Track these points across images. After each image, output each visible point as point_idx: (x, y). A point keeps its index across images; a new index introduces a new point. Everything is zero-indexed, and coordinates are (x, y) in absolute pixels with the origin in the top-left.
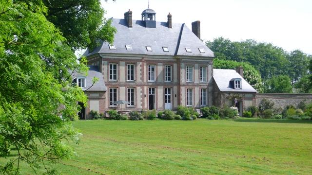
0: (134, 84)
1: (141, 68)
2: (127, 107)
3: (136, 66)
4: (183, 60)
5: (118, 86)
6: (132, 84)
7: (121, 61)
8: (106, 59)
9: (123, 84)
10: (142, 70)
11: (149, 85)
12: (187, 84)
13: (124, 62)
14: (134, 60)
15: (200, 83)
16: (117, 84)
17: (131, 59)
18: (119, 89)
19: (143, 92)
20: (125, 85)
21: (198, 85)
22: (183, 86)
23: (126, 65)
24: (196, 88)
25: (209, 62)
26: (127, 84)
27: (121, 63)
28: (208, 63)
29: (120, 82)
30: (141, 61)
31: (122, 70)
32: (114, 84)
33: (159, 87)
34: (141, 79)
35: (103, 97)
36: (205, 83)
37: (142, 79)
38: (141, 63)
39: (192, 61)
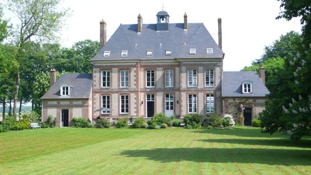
0: (128, 90)
1: (135, 74)
3: (130, 72)
4: (184, 63)
5: (110, 93)
6: (126, 90)
7: (114, 67)
8: (98, 67)
9: (116, 90)
10: (137, 76)
11: (146, 92)
12: (188, 89)
13: (117, 69)
14: (128, 66)
15: (205, 88)
16: (108, 91)
17: (125, 65)
18: (111, 96)
19: (137, 99)
20: (117, 92)
21: (202, 90)
22: (184, 91)
23: (119, 72)
24: (200, 93)
25: (217, 64)
26: (120, 90)
27: (113, 69)
28: (215, 65)
29: (112, 89)
30: (135, 66)
31: (115, 76)
32: (106, 91)
33: (157, 93)
34: (135, 85)
35: (86, 105)
36: (212, 88)
37: (137, 85)
38: (135, 69)
39: (195, 64)
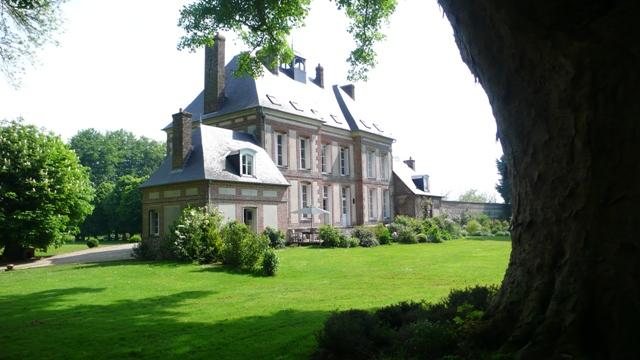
0: (310, 176)
1: (317, 147)
2: (301, 222)
3: (311, 142)
4: (364, 139)
7: (291, 129)
8: (271, 123)
9: (295, 174)
10: (319, 151)
11: (323, 181)
12: (369, 182)
13: (296, 132)
14: (308, 130)
15: (381, 181)
17: (304, 128)
19: (320, 192)
20: (297, 178)
21: (380, 184)
22: (366, 184)
23: (297, 138)
24: (378, 188)
25: (388, 147)
26: (300, 175)
30: (316, 132)
31: (292, 146)
33: (334, 185)
34: (317, 166)
35: (283, 199)
38: (317, 137)
39: (372, 143)
